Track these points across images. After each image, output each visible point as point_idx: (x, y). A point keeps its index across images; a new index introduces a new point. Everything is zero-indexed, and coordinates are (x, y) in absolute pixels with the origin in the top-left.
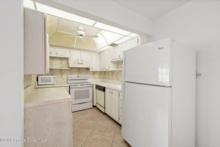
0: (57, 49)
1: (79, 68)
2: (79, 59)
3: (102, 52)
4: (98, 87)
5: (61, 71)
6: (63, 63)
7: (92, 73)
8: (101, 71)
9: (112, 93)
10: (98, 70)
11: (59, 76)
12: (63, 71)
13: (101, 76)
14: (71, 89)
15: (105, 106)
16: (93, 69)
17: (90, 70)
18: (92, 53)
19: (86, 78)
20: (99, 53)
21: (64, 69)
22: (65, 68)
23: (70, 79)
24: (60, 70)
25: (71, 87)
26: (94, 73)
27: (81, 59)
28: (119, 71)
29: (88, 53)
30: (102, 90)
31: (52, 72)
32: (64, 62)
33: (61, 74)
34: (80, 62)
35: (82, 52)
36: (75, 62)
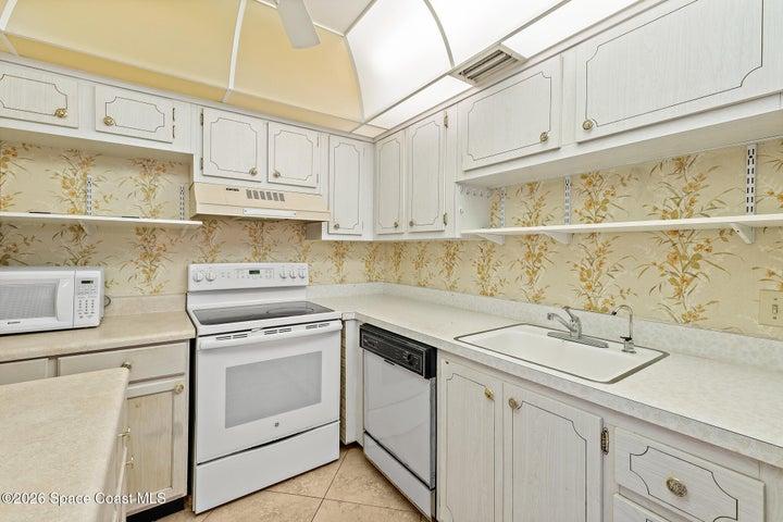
0: (105, 93)
1: (261, 222)
2: (261, 171)
3: (388, 133)
4: (380, 341)
5: (147, 240)
6: (159, 191)
7: (331, 251)
8: (382, 239)
9: (514, 405)
10: (368, 237)
11: (131, 269)
12: (161, 239)
13: (378, 267)
14: (200, 359)
15: (434, 475)
16: (336, 227)
17: (325, 237)
18: (335, 140)
19: (297, 282)
20: (374, 142)
21: (163, 228)
22: (173, 218)
23: (205, 286)
24: (142, 230)
25: (202, 343)
26: (341, 249)
27: (271, 172)
28: (500, 242)
29: (313, 136)
30: (410, 364)
31: (85, 242)
32: (167, 184)
33: (145, 256)
34: (264, 187)
35: (275, 128)
36: (234, 184)
